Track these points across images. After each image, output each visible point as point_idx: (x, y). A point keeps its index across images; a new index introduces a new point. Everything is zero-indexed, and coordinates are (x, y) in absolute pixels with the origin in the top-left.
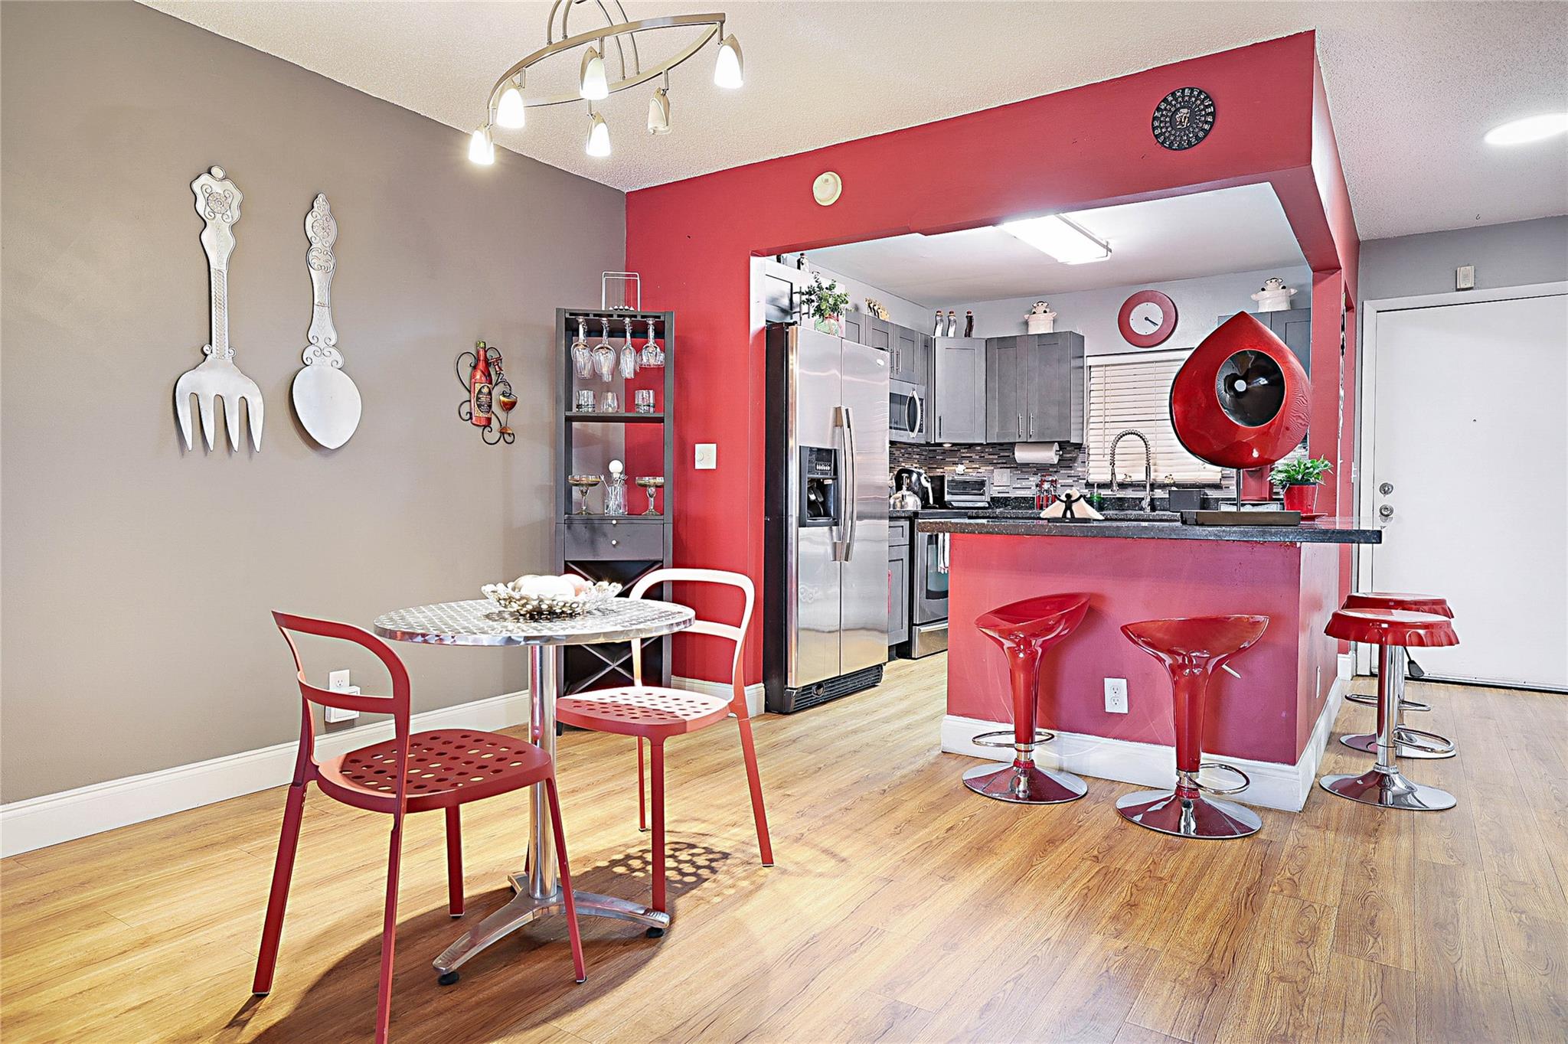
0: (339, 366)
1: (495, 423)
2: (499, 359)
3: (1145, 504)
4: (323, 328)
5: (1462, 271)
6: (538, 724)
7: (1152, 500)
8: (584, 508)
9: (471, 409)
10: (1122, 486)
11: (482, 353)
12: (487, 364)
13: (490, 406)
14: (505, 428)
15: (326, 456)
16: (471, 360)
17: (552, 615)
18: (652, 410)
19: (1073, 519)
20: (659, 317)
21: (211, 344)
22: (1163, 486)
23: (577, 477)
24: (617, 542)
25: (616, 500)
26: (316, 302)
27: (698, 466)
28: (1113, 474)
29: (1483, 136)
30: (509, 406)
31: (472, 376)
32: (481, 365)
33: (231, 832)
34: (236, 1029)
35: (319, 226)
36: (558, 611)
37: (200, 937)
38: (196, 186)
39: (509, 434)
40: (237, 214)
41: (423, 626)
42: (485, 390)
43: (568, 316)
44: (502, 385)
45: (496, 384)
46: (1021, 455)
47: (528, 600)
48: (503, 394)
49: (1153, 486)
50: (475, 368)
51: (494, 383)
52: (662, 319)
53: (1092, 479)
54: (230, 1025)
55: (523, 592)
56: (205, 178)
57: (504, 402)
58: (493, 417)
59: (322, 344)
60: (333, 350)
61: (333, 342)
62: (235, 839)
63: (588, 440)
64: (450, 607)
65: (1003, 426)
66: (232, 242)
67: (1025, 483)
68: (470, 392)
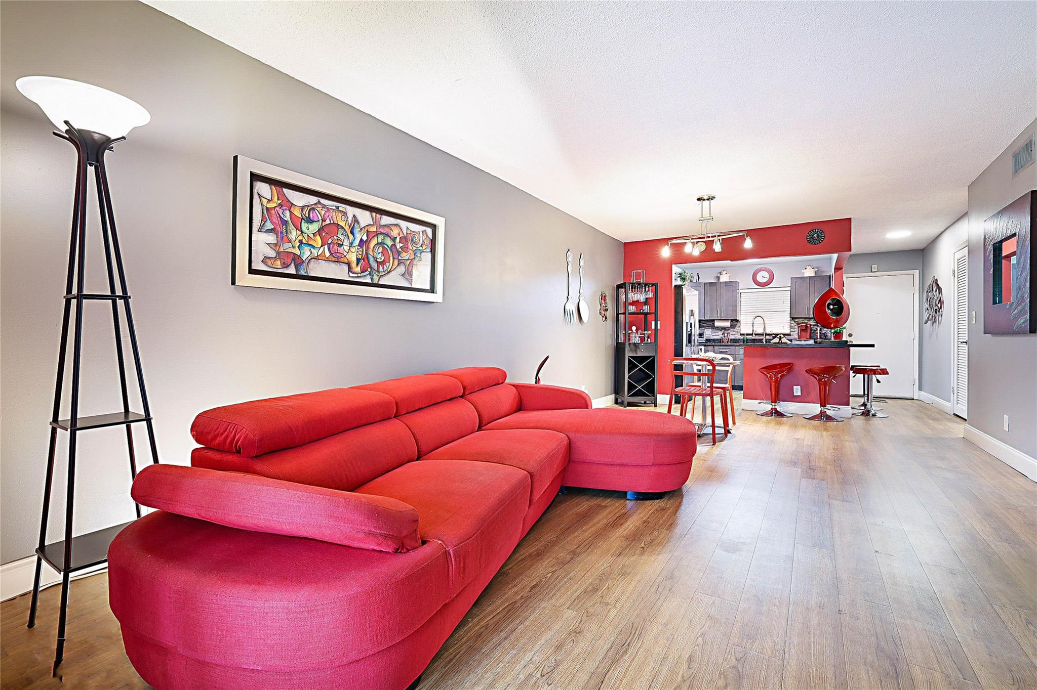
1: (605, 315)
3: (764, 341)
4: (582, 290)
5: (873, 266)
7: (766, 339)
9: (601, 311)
10: (756, 335)
11: (603, 294)
13: (604, 310)
19: (782, 343)
20: (654, 284)
21: (569, 295)
22: (769, 335)
24: (643, 351)
26: (581, 283)
28: (753, 330)
29: (886, 235)
30: (607, 310)
31: (601, 302)
38: (567, 255)
39: (606, 318)
46: (717, 324)
48: (606, 306)
49: (766, 335)
50: (602, 299)
53: (742, 332)
56: (569, 252)
59: (582, 294)
65: (711, 314)
66: (571, 268)
67: (717, 334)
68: (601, 306)
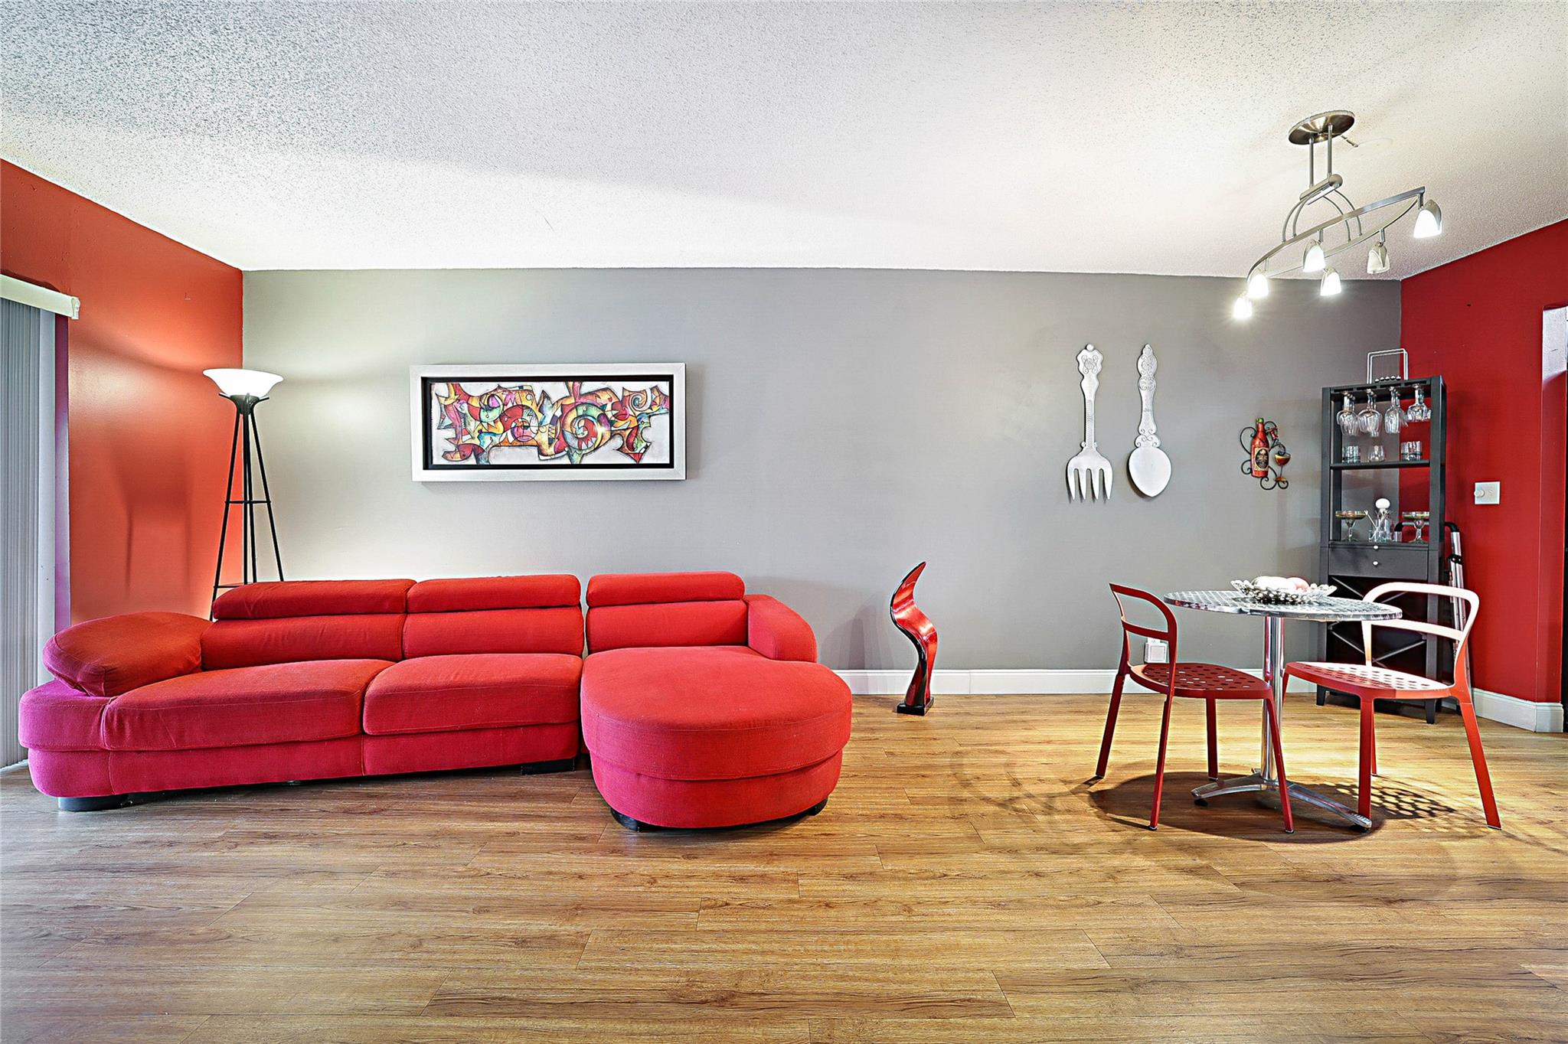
0: (1158, 446)
1: (1271, 474)
2: (1275, 429)
4: (1148, 424)
6: (1269, 670)
8: (1350, 536)
9: (1251, 465)
11: (1260, 426)
12: (1265, 433)
13: (1267, 463)
14: (1280, 477)
15: (1149, 501)
16: (1251, 432)
17: (1277, 601)
18: (1418, 457)
20: (1425, 382)
21: (1085, 441)
23: (1344, 513)
24: (1379, 564)
25: (1380, 531)
26: (1144, 409)
27: (1477, 502)
30: (1283, 462)
31: (1253, 443)
32: (1260, 435)
33: (1090, 709)
34: (1087, 786)
35: (1146, 365)
36: (1282, 599)
37: (1073, 747)
38: (1079, 358)
39: (1283, 482)
40: (1099, 367)
41: (1190, 599)
42: (1263, 452)
43: (1332, 392)
44: (1277, 447)
45: (1273, 447)
47: (1261, 591)
48: (1279, 454)
50: (1254, 437)
51: (1270, 446)
52: (1428, 383)
54: (1086, 783)
55: (1257, 586)
56: (1084, 351)
57: (1278, 459)
58: (1270, 470)
59: (1147, 434)
60: (1154, 437)
61: (1154, 432)
62: (1091, 712)
63: (1358, 484)
64: (1215, 594)
66: (1097, 383)
68: (1250, 454)
